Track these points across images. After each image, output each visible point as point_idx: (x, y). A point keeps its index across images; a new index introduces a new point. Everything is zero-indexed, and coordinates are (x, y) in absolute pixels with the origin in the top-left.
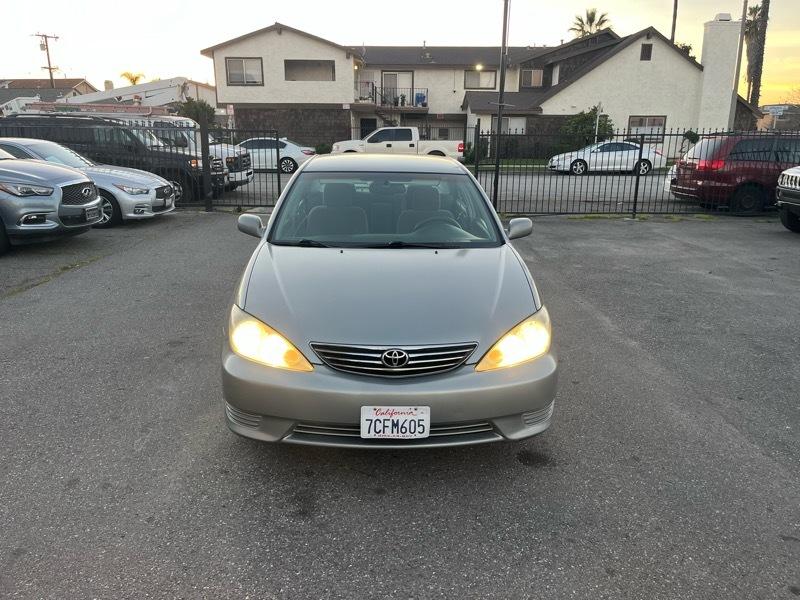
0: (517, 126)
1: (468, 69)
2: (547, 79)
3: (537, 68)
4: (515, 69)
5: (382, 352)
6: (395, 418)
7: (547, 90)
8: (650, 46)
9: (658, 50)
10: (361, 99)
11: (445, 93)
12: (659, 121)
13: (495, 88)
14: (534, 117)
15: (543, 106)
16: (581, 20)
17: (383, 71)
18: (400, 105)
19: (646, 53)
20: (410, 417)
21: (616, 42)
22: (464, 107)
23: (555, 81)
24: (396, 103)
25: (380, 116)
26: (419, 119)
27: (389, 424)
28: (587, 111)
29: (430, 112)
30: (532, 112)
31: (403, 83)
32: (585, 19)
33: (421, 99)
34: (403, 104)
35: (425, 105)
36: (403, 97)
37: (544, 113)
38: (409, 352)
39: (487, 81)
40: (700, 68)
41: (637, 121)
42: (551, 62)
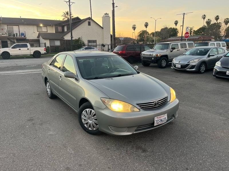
0: (58, 43)
1: (38, 26)
2: (63, 30)
3: (59, 26)
4: (53, 26)
5: (154, 102)
6: (161, 118)
7: (64, 33)
8: (90, 22)
9: (92, 23)
10: (2, 34)
11: (31, 33)
12: (95, 41)
13: (47, 32)
14: (62, 40)
15: (64, 37)
16: (65, 13)
17: (7, 26)
18: (16, 36)
19: (89, 24)
20: (164, 117)
21: (80, 20)
22: (38, 37)
23: (66, 30)
24: (14, 35)
25: (10, 40)
26: (22, 41)
27: (160, 120)
28: (77, 39)
29: (27, 38)
30: (61, 39)
31: (16, 29)
32: (66, 13)
33: (22, 34)
34: (17, 36)
35: (25, 36)
36: (17, 34)
37: (65, 39)
38: (159, 101)
39: (44, 30)
40: (103, 28)
41: (89, 41)
42: (64, 25)
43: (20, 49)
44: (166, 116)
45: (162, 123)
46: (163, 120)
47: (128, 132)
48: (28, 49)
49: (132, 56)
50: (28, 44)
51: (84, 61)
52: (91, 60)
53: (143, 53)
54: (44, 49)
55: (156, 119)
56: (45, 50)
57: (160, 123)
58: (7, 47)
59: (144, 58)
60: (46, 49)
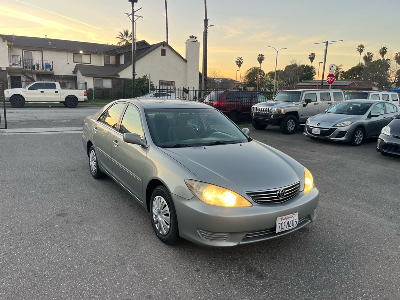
0: (108, 84)
1: (76, 53)
2: (118, 61)
3: (112, 55)
4: (101, 55)
5: (276, 192)
6: (288, 220)
7: (119, 67)
8: (165, 50)
9: (168, 52)
10: (13, 65)
11: (63, 65)
12: (172, 84)
13: (91, 64)
14: (116, 80)
15: (119, 74)
16: (122, 34)
17: (23, 50)
18: (36, 69)
19: (164, 53)
20: (292, 219)
21: (148, 47)
22: (75, 72)
23: (122, 62)
24: (34, 68)
25: (25, 75)
26: (47, 78)
27: (286, 224)
28: (142, 78)
29: (55, 74)
30: (114, 77)
31: (37, 58)
32: (124, 34)
33: (48, 66)
34: (38, 68)
35: (52, 70)
36: (38, 65)
37: (121, 78)
38: (286, 190)
39: (86, 60)
40: (186, 61)
41: (162, 83)
42: (120, 53)
43: (42, 92)
44: (296, 217)
45: (289, 229)
46: (292, 223)
47: (230, 241)
48: (57, 92)
49: (235, 111)
50: (58, 84)
51: (156, 116)
52: (169, 116)
53: (255, 106)
54: (85, 93)
55: (279, 221)
56: (85, 95)
57: (286, 229)
58: (21, 87)
59: (257, 115)
60: (87, 92)
